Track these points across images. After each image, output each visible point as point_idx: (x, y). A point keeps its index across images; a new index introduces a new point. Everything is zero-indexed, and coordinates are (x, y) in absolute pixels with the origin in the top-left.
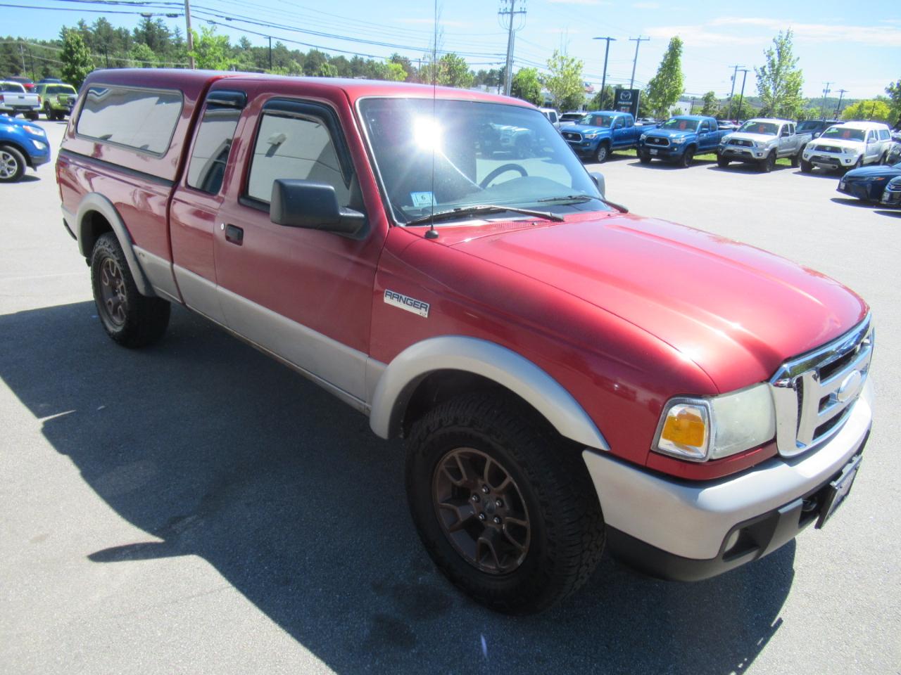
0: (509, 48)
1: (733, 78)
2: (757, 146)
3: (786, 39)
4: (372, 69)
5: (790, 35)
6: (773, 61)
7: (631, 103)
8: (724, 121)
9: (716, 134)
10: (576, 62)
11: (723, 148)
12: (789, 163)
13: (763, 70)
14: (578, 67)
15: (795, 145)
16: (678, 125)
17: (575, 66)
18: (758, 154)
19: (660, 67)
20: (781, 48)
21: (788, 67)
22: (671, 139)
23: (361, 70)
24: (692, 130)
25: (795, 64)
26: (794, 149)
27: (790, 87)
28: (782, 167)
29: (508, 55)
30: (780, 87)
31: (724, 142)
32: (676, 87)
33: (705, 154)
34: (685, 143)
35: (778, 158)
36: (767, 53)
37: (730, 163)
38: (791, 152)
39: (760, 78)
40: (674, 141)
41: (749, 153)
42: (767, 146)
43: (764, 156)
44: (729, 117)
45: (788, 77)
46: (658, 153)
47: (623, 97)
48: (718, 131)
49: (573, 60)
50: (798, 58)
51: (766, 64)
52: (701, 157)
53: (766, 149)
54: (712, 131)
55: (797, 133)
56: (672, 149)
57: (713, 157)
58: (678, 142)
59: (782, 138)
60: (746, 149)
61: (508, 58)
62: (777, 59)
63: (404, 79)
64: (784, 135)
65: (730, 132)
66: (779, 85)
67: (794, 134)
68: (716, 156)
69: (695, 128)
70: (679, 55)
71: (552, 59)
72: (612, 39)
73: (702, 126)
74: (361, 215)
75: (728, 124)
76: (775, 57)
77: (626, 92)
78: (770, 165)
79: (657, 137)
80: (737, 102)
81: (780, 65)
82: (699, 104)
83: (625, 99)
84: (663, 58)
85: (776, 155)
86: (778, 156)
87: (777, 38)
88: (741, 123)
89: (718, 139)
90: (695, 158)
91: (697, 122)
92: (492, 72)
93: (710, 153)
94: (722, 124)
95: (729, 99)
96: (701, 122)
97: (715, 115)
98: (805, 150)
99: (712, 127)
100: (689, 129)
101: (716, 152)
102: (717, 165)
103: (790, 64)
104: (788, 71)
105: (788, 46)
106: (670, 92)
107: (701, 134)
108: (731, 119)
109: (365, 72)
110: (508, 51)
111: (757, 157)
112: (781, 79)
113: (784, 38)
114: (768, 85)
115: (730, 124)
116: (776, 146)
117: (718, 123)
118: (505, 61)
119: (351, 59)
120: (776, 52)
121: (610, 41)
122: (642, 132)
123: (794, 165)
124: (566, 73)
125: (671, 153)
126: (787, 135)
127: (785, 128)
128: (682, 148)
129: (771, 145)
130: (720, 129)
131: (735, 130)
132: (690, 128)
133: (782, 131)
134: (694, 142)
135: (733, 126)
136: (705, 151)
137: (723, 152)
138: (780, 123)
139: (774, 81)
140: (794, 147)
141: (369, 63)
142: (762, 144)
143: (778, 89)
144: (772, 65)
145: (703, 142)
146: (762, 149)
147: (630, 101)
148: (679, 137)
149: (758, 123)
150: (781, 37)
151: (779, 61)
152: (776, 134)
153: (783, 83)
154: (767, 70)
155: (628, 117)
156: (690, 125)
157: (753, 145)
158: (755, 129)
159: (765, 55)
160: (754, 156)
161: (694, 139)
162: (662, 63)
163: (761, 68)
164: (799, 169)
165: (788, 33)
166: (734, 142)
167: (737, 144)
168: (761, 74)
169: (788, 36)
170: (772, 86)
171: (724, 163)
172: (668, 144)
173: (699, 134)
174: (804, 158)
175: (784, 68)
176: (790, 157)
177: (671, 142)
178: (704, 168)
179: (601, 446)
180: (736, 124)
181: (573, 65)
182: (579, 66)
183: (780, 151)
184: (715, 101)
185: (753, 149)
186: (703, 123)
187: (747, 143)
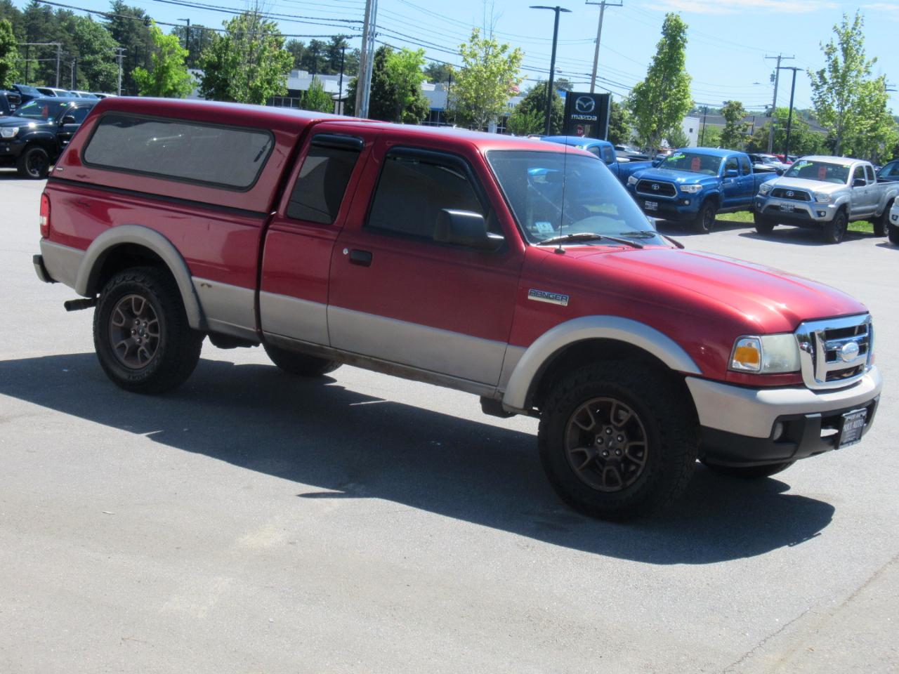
0: (367, 9)
1: (774, 78)
2: (816, 201)
3: (854, 29)
4: (70, 28)
5: (860, 21)
6: (835, 62)
7: (595, 118)
8: (762, 155)
9: (751, 179)
10: (510, 51)
11: (762, 202)
12: (870, 229)
13: (821, 74)
14: (513, 59)
15: (877, 199)
16: (689, 163)
17: (510, 57)
18: (819, 214)
19: (653, 64)
20: (847, 42)
21: (859, 72)
22: (678, 185)
23: (46, 30)
24: (711, 172)
25: (870, 69)
26: (877, 206)
27: (866, 105)
28: (859, 236)
29: (366, 22)
30: (849, 105)
31: (764, 192)
32: (679, 99)
33: (734, 211)
34: (701, 193)
35: (852, 221)
36: (826, 49)
37: (776, 228)
38: (872, 211)
39: (817, 87)
40: (683, 189)
41: (804, 212)
42: (832, 200)
43: (828, 217)
44: (770, 148)
45: (860, 89)
46: (658, 207)
47: (580, 106)
48: (752, 175)
49: (504, 48)
50: (875, 60)
51: (825, 65)
52: (728, 217)
53: (831, 206)
54: (744, 175)
55: (878, 181)
56: (680, 202)
57: (748, 217)
58: (690, 191)
59: (855, 188)
60: (800, 205)
61: (365, 28)
62: (841, 60)
63: (182, 61)
64: (858, 183)
65: (773, 176)
66: (847, 101)
67: (875, 183)
68: (752, 215)
69: (716, 169)
70: (683, 46)
71: (468, 44)
72: (563, 10)
73: (727, 166)
74: (502, 238)
75: (771, 162)
76: (839, 55)
77: (585, 97)
78: (840, 231)
79: (657, 181)
80: (783, 122)
81: (848, 69)
82: (715, 121)
83: (585, 111)
84: (656, 50)
85: (847, 215)
86: (851, 217)
87: (839, 26)
88: (793, 160)
89: (754, 187)
90: (718, 217)
91: (718, 159)
92: (316, 46)
93: (742, 210)
94: (760, 160)
95: (768, 115)
96: (724, 159)
97: (746, 142)
98: (892, 209)
99: (744, 167)
100: (704, 171)
101: (751, 210)
102: (754, 230)
103: (862, 68)
104: (860, 80)
105: (858, 39)
106: (670, 106)
107: (726, 179)
108: (775, 151)
109: (53, 33)
110: (367, 16)
111: (817, 219)
112: (850, 92)
113: (850, 26)
114: (830, 100)
115: (772, 160)
116: (847, 201)
117: (753, 159)
118: (361, 33)
119: (25, 7)
120: (839, 47)
121: (561, 13)
122: (631, 173)
123: (878, 233)
124: (495, 69)
125: (680, 209)
126: (863, 184)
127: (859, 172)
128: (698, 201)
129: (838, 200)
130: (756, 171)
131: (779, 173)
132: (707, 168)
133: (855, 176)
134: (717, 191)
135: (778, 164)
136: (734, 207)
137: (763, 209)
138: (852, 164)
139: (839, 94)
140: (877, 202)
141: (63, 16)
142: (823, 196)
143: (846, 108)
144: (835, 68)
145: (730, 192)
146: (825, 205)
147: (592, 114)
148: (691, 182)
149: (816, 164)
150: (846, 24)
151: (845, 62)
152: (845, 181)
153: (855, 98)
154: (827, 75)
155: (605, 146)
156: (707, 163)
157: (809, 199)
158: (813, 172)
159: (823, 52)
160: (813, 216)
161: (716, 188)
162: (656, 59)
163: (818, 73)
164: (886, 240)
165: (857, 19)
166: (780, 192)
167: (786, 197)
168: (818, 80)
169: (856, 24)
170: (836, 103)
171: (765, 227)
172: (675, 193)
173: (723, 178)
174: (893, 222)
175: (854, 74)
176: (871, 220)
177: (679, 190)
178: (733, 234)
179: (697, 372)
180: (784, 161)
181: (504, 57)
182: (515, 57)
183: (852, 209)
184: (745, 117)
185: (811, 205)
186: (728, 160)
187: (801, 195)
